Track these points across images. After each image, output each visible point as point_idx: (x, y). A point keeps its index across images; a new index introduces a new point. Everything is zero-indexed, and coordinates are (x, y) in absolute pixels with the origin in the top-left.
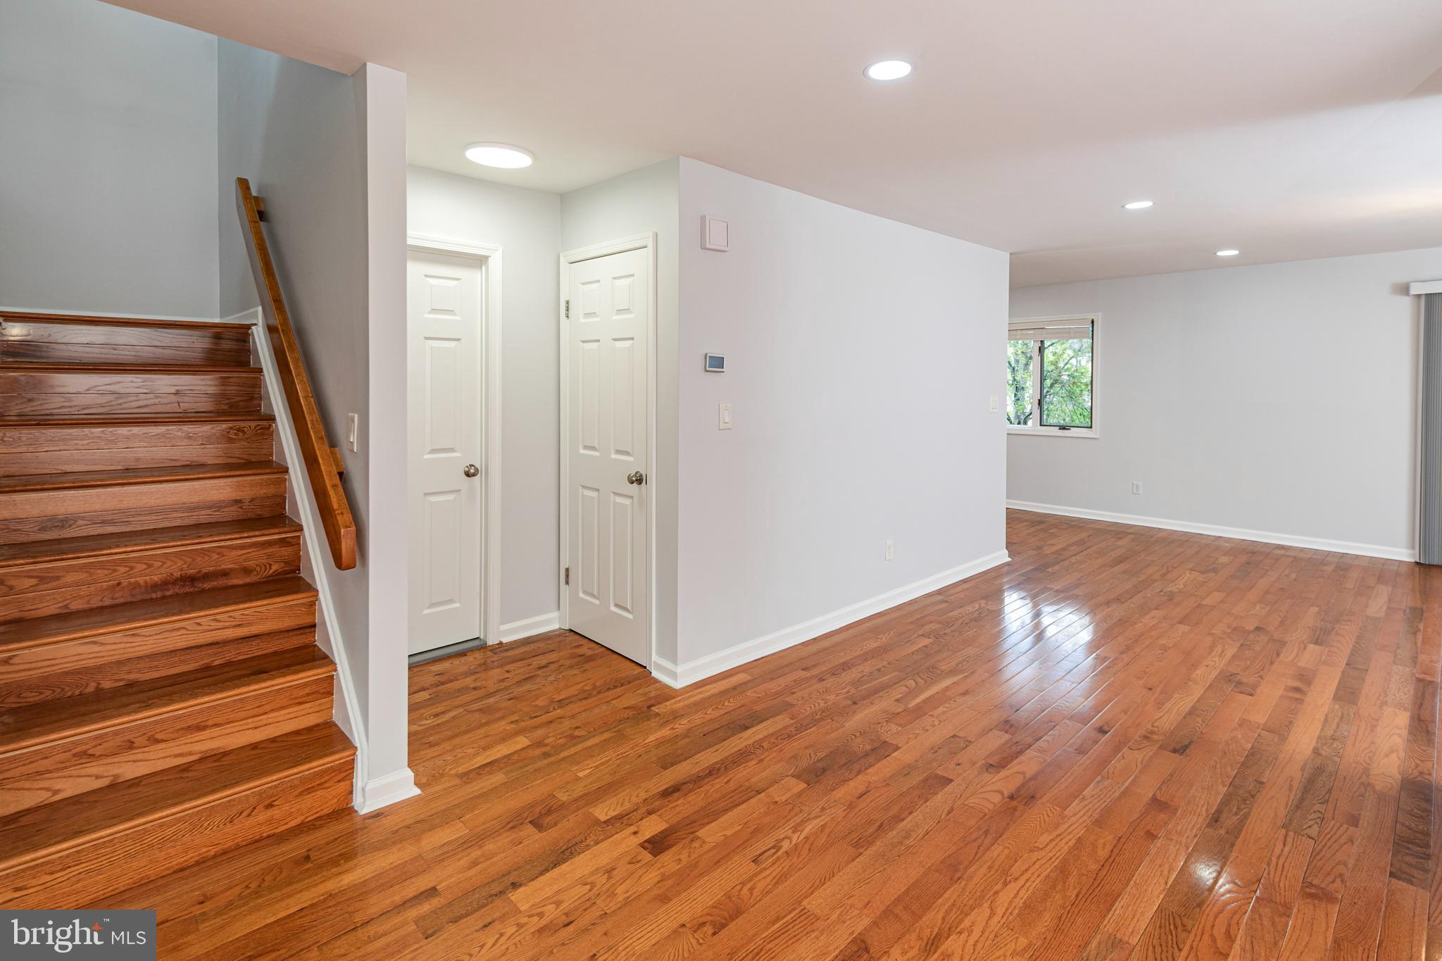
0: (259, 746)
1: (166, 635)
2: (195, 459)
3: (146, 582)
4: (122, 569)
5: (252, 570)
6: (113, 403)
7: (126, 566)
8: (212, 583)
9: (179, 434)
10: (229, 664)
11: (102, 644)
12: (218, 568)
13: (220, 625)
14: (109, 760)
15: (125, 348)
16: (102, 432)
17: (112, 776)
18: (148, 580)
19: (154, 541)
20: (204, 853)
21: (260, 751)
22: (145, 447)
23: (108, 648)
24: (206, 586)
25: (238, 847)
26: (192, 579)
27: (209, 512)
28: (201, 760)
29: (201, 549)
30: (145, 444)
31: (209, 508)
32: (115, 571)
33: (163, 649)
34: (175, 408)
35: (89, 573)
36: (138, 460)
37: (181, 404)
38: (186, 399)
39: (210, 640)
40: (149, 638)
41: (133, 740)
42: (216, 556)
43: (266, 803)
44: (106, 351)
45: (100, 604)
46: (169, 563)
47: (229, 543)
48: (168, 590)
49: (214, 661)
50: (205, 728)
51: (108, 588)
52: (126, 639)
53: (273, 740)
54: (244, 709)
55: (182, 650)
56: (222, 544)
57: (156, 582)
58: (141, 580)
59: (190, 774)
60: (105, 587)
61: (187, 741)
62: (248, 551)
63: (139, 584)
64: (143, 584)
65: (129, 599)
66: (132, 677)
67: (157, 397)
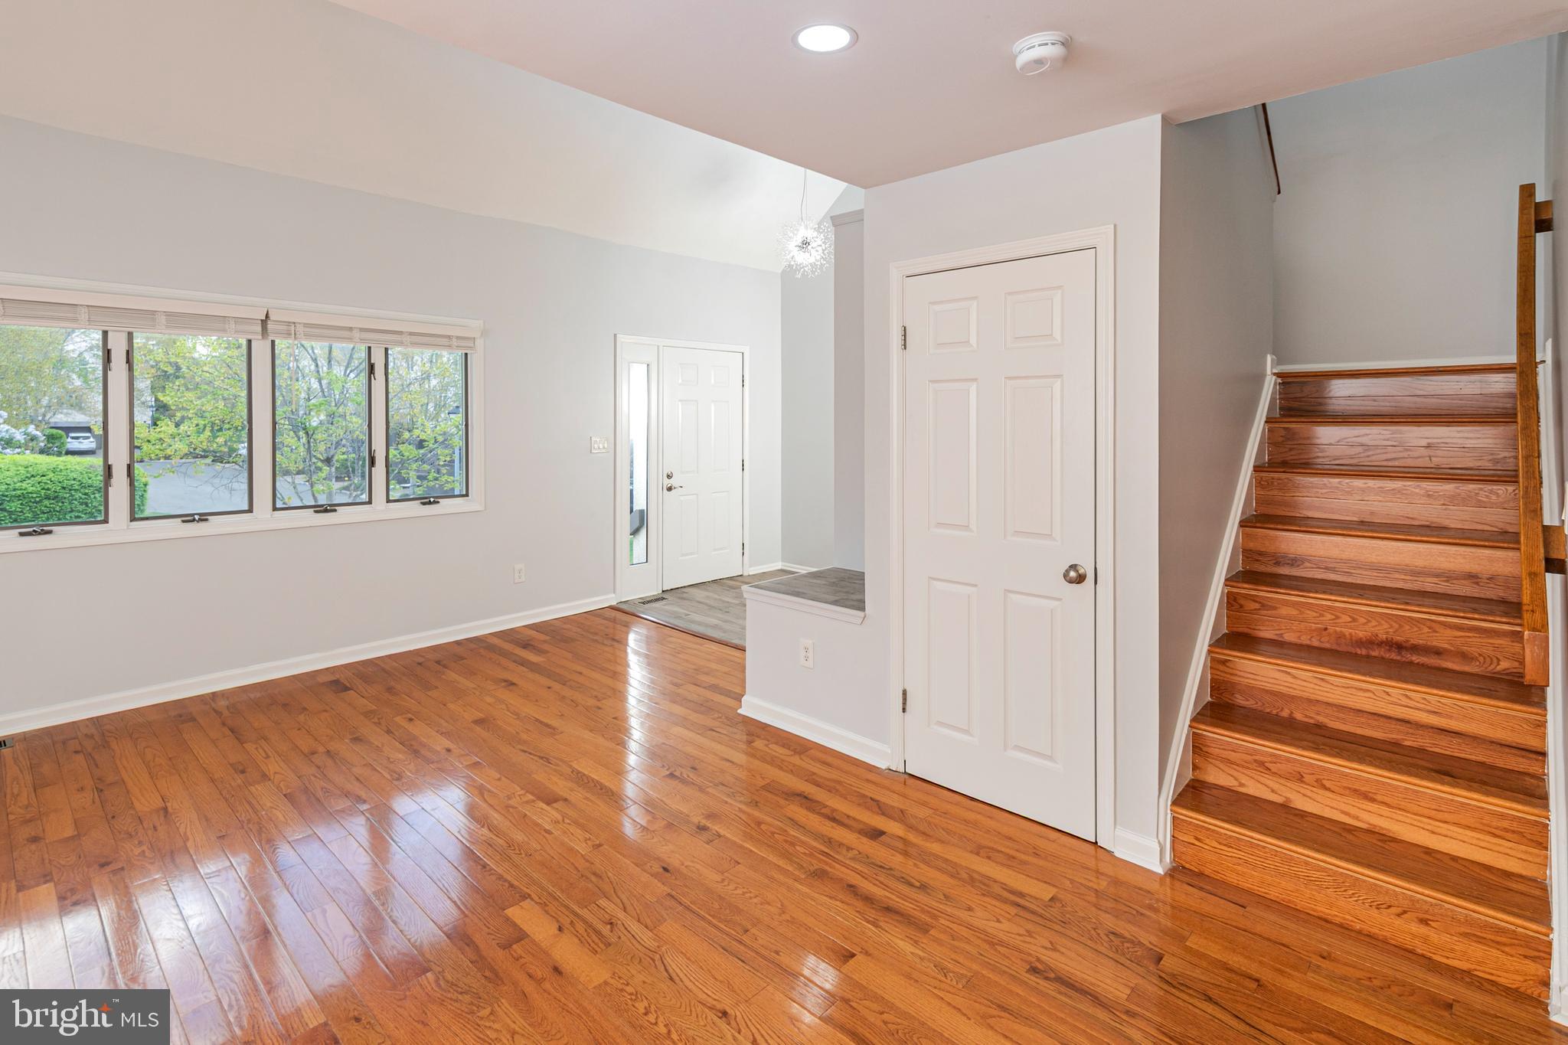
0: (1433, 855)
1: (1354, 691)
2: (1435, 520)
3: (1350, 634)
4: (1329, 616)
5: (1472, 659)
6: (1362, 455)
7: (1333, 614)
8: (1423, 658)
9: (1417, 491)
10: (1421, 750)
11: (1295, 677)
12: (1429, 643)
13: (1411, 703)
14: (1282, 781)
15: (1385, 400)
16: (1339, 483)
17: (1286, 797)
18: (1353, 634)
19: (1361, 596)
20: (1348, 920)
21: (1431, 859)
22: (1380, 501)
23: (1299, 682)
24: (1415, 659)
25: (1385, 942)
26: (1400, 647)
27: (1435, 580)
28: (1368, 831)
29: (1409, 617)
30: (1381, 499)
31: (1437, 576)
32: (1322, 615)
33: (1351, 704)
34: (1425, 463)
35: (1300, 611)
36: (1372, 513)
37: (1433, 459)
38: (1439, 453)
39: (1401, 716)
40: (1336, 688)
41: (1304, 775)
42: (1426, 630)
43: (1422, 916)
44: (1366, 403)
45: (1308, 642)
46: (1374, 623)
47: (1442, 619)
48: (1374, 650)
49: (1406, 739)
50: (1373, 800)
51: (1316, 630)
52: (1315, 681)
53: (1454, 859)
54: (1418, 803)
55: (1369, 713)
56: (1433, 617)
57: (1361, 639)
58: (1347, 631)
59: (1350, 837)
60: (1313, 628)
61: (1357, 805)
62: (1467, 634)
63: (1345, 636)
64: (1348, 636)
65: (1334, 647)
66: (1321, 719)
67: (1407, 450)
